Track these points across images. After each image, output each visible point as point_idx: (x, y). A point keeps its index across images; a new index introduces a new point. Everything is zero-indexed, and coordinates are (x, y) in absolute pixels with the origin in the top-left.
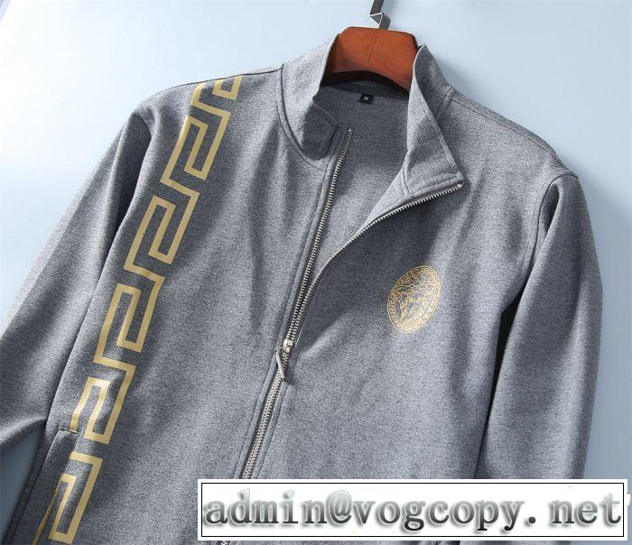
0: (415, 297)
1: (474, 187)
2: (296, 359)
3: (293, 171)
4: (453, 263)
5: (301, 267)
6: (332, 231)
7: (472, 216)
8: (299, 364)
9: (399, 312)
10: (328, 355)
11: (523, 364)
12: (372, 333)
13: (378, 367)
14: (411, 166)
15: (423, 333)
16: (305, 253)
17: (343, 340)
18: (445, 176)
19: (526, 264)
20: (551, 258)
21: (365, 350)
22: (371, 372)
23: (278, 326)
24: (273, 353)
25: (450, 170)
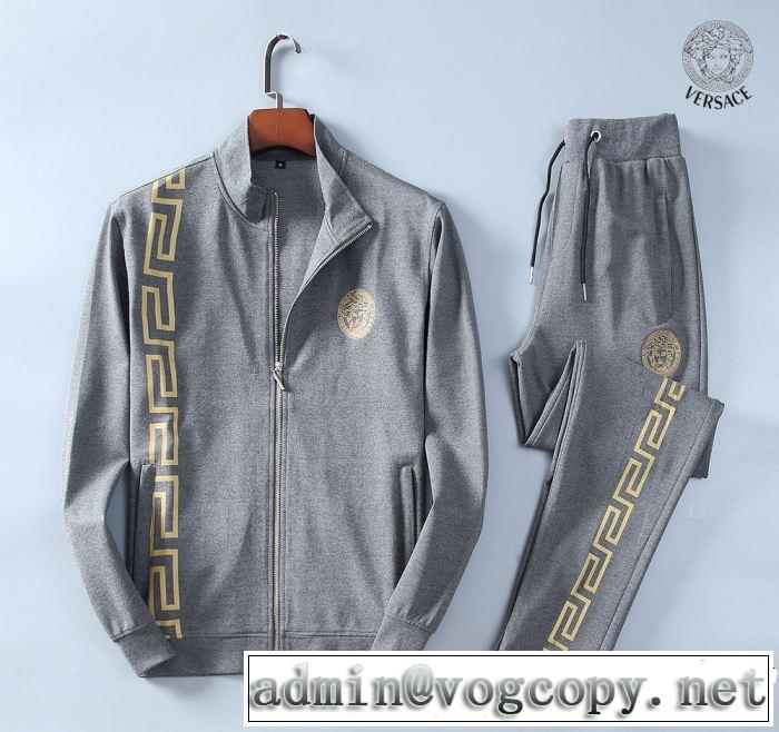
0: (357, 312)
1: (382, 225)
2: (288, 374)
3: (245, 236)
4: (379, 284)
5: (271, 308)
6: (285, 275)
7: (383, 248)
8: (290, 377)
9: (347, 325)
10: (308, 366)
11: (437, 345)
12: (333, 343)
13: (344, 366)
14: (332, 218)
15: (370, 337)
16: (271, 297)
17: (316, 352)
18: (358, 221)
19: (427, 276)
20: (442, 270)
21: (332, 356)
22: (340, 370)
23: (268, 355)
24: (270, 373)
25: (360, 216)
